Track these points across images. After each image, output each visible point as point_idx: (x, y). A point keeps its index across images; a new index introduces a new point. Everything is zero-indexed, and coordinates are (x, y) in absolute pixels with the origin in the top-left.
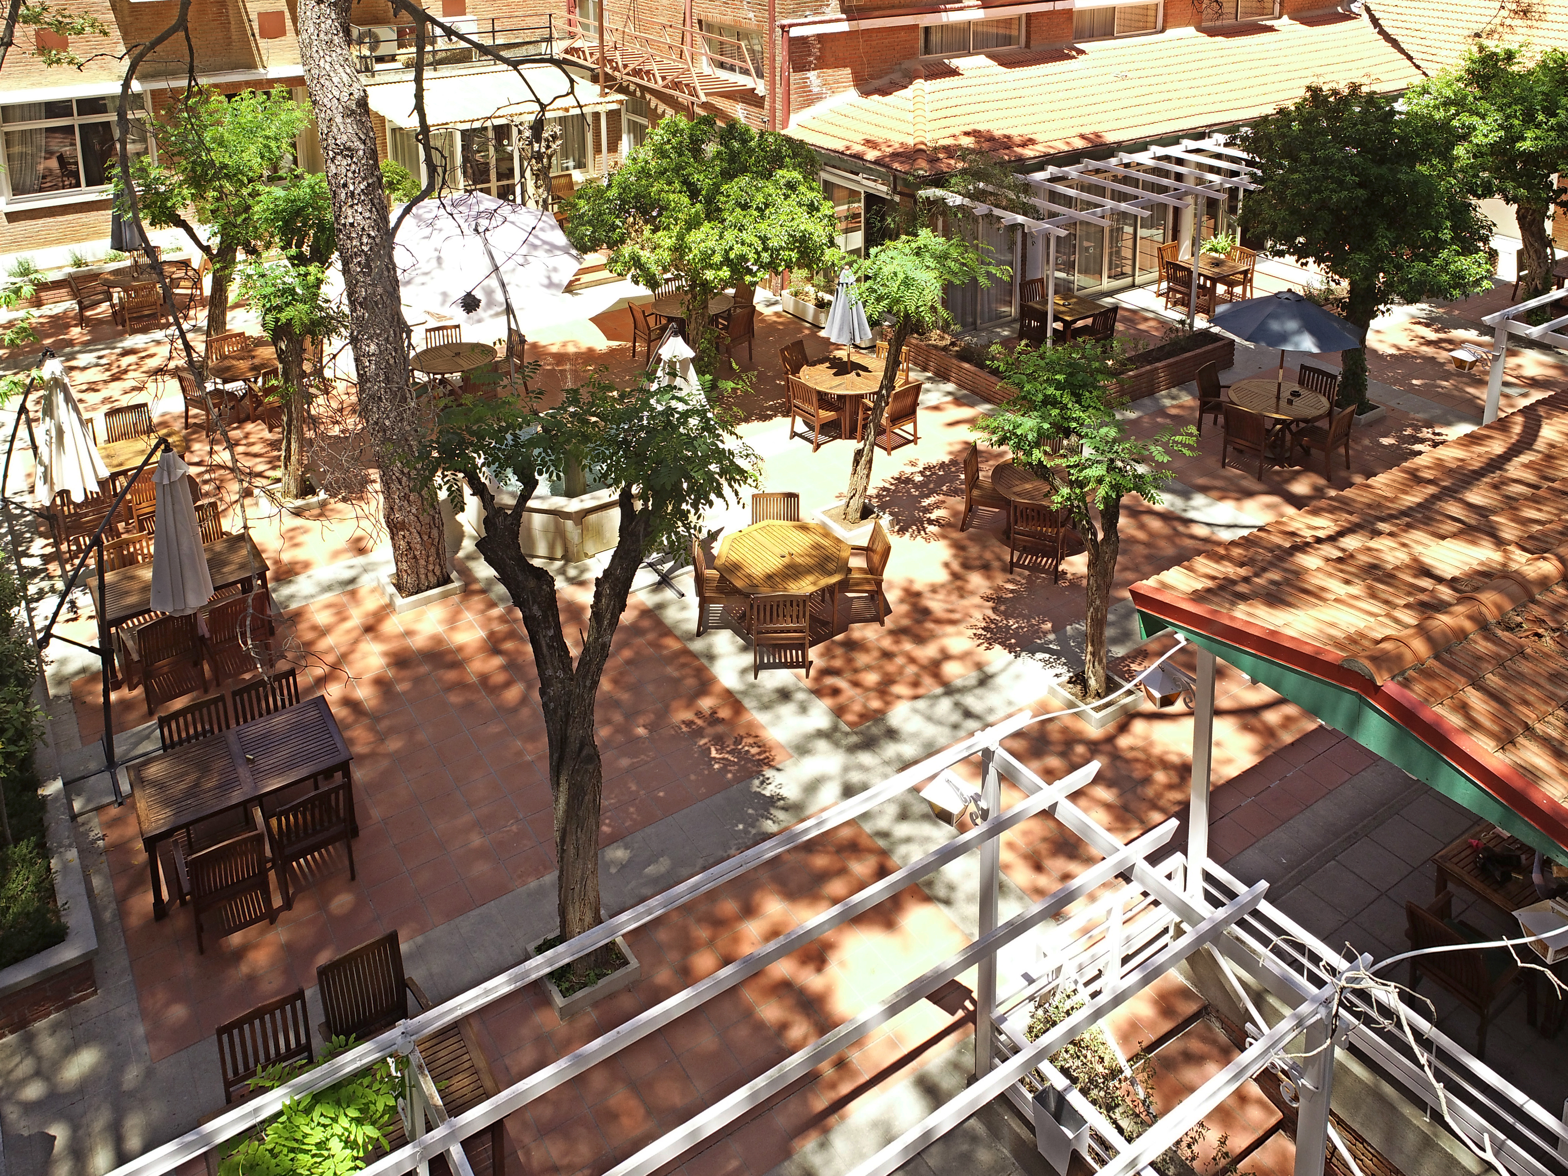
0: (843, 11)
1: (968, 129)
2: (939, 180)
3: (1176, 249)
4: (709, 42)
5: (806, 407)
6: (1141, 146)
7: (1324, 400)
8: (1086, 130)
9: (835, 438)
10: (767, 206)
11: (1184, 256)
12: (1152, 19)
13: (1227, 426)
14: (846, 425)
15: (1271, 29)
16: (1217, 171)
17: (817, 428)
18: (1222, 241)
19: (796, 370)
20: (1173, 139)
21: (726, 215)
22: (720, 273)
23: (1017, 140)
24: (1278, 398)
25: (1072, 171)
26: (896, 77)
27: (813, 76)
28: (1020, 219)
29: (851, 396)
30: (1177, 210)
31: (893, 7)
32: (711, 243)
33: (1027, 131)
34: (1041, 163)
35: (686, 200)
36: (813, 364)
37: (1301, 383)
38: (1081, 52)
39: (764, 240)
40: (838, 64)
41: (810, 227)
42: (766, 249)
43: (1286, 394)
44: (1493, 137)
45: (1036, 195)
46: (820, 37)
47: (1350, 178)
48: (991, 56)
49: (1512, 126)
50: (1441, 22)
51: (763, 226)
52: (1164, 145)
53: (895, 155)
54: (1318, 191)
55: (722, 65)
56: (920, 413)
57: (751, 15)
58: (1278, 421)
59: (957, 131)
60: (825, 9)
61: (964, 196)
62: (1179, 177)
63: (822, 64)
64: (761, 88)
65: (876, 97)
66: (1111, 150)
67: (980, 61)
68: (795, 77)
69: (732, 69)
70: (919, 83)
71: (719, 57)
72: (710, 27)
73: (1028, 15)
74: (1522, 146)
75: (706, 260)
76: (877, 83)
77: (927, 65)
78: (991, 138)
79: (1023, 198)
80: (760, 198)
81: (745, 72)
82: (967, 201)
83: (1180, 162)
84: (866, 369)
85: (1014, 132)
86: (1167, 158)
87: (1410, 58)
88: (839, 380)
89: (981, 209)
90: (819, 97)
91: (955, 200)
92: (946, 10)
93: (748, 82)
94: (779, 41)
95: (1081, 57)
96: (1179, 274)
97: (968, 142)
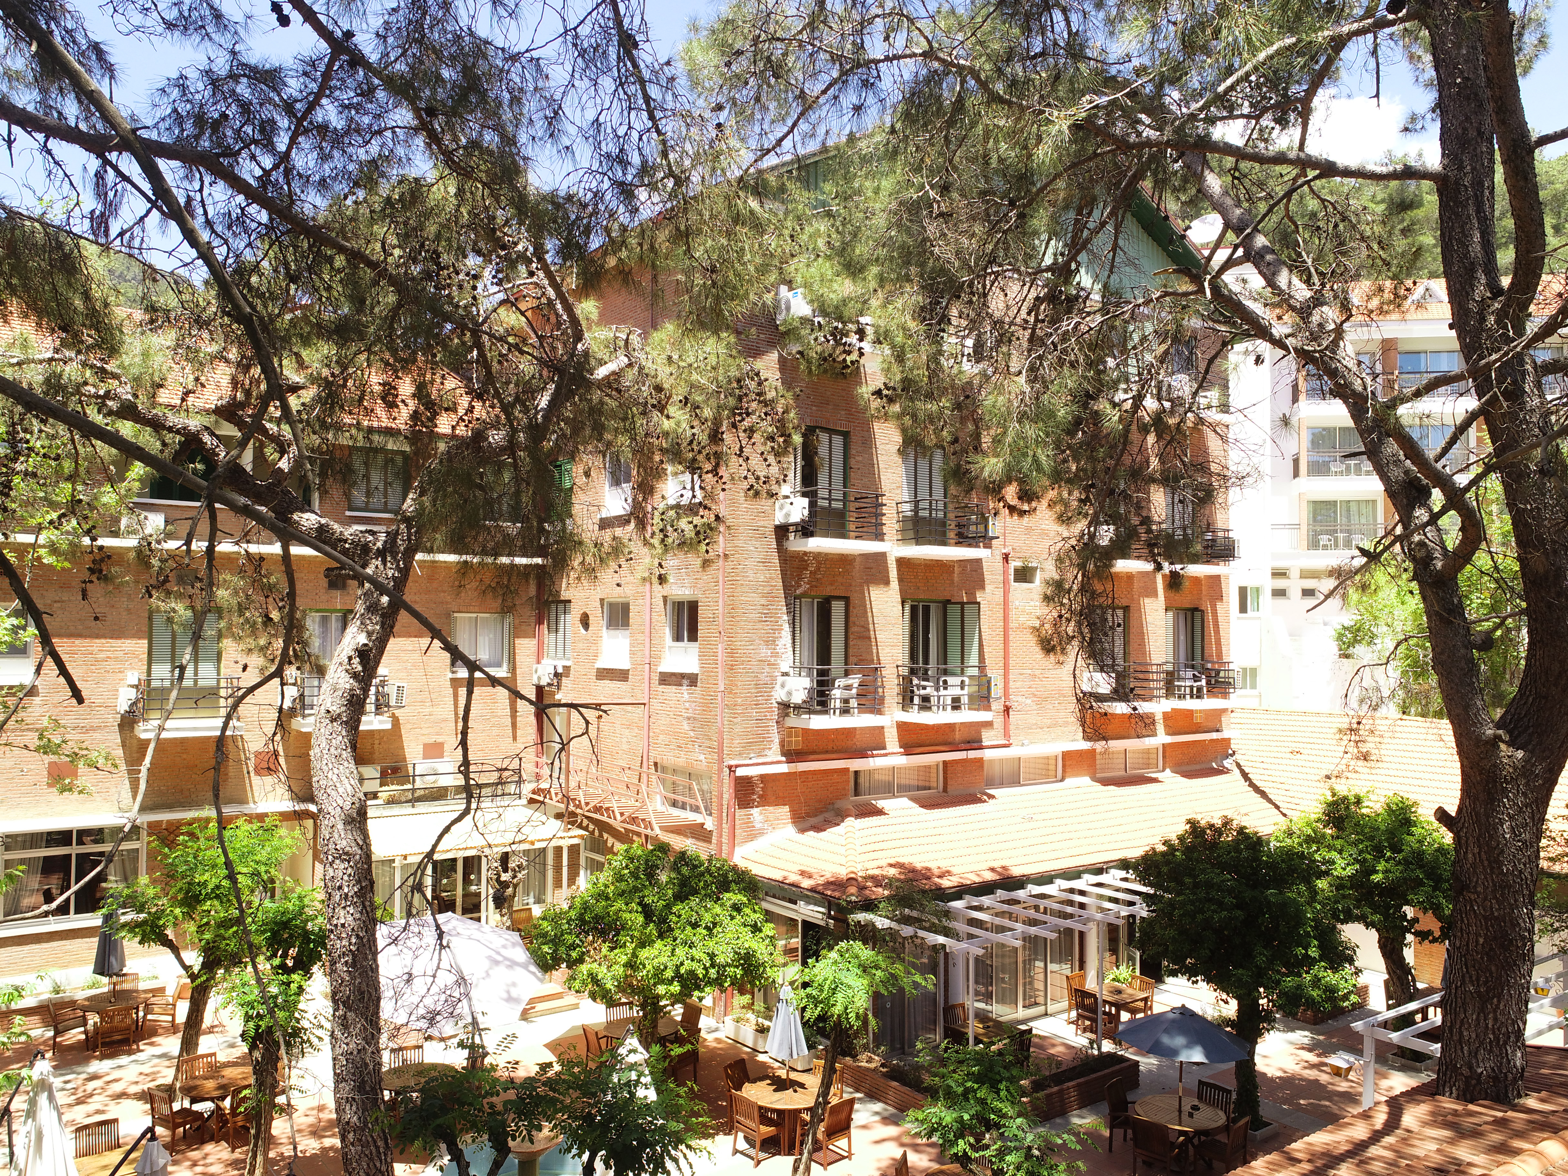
0: (783, 754)
1: (892, 861)
2: (869, 906)
3: (1083, 977)
4: (663, 781)
5: (748, 1122)
6: (1046, 879)
7: (1221, 1114)
8: (997, 865)
9: (774, 1155)
10: (715, 924)
11: (1091, 984)
12: (1052, 767)
13: (1135, 1139)
14: (785, 1141)
15: (1155, 780)
16: (1115, 901)
17: (758, 1145)
18: (1124, 972)
19: (739, 1088)
20: (1074, 874)
21: (677, 933)
22: (671, 988)
23: (936, 872)
24: (1180, 1111)
25: (986, 900)
26: (828, 815)
27: (756, 813)
28: (941, 939)
29: (790, 1111)
30: (1082, 934)
31: (827, 752)
32: (663, 959)
33: (945, 865)
34: (961, 891)
35: (641, 919)
36: (754, 1081)
37: (1200, 1097)
38: (992, 797)
39: (712, 956)
40: (779, 801)
41: (754, 945)
42: (713, 966)
43: (1187, 1108)
44: (1350, 871)
45: (955, 919)
46: (763, 778)
47: (1229, 900)
48: (912, 799)
49: (1365, 859)
50: (1301, 776)
51: (711, 943)
52: (1069, 879)
53: (829, 884)
54: (1201, 911)
55: (674, 804)
56: (853, 1131)
57: (702, 757)
58: (1182, 1133)
59: (884, 863)
60: (767, 752)
61: (891, 919)
62: (1082, 906)
63: (764, 801)
64: (710, 824)
65: (811, 833)
66: (1019, 883)
67: (903, 802)
68: (740, 813)
69: (683, 807)
70: (850, 821)
71: (673, 796)
72: (664, 769)
73: (945, 763)
74: (1377, 878)
75: (658, 976)
76: (813, 821)
77: (857, 806)
78: (913, 870)
79: (945, 922)
80: (707, 918)
81: (696, 809)
82: (894, 925)
83: (1082, 893)
84: (802, 1086)
85: (933, 865)
86: (1072, 891)
87: (1277, 807)
88: (779, 1095)
89: (907, 931)
90: (762, 833)
91: (882, 922)
92: (873, 756)
93: (698, 818)
94: (726, 780)
95: (991, 801)
96: (1087, 1001)
97: (892, 872)
